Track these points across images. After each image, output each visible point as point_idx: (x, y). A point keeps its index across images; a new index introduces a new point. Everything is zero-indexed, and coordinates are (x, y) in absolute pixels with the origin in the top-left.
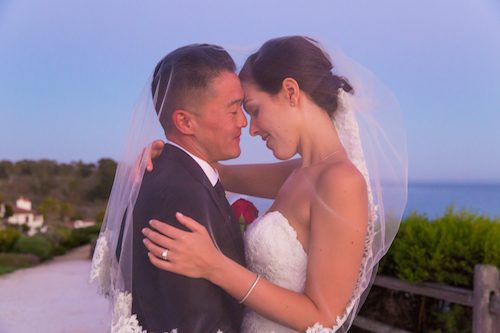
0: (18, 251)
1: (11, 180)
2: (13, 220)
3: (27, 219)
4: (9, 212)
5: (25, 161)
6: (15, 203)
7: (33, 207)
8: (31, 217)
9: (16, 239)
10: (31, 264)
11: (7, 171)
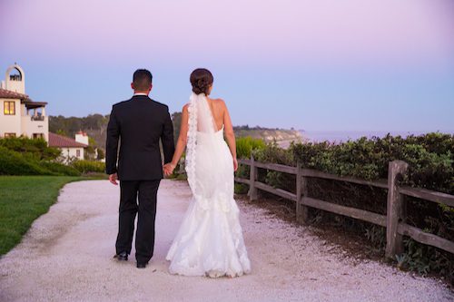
11: (99, 123)
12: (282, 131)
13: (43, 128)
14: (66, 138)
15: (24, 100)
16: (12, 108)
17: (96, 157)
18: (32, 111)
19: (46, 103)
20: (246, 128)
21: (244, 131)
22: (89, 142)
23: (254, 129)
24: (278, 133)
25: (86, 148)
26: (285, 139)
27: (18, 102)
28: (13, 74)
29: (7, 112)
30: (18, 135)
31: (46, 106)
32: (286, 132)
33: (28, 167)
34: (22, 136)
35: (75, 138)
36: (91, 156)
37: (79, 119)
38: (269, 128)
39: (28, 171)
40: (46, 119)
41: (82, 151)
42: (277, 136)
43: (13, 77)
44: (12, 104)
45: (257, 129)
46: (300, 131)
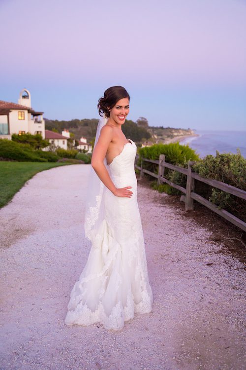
0: (77, 159)
1: (79, 128)
2: (79, 147)
3: (85, 147)
4: (77, 144)
5: (85, 119)
6: (80, 140)
7: (87, 142)
8: (87, 146)
9: (76, 154)
10: (80, 163)
11: (77, 124)
12: (183, 130)
13: (41, 128)
14: (56, 133)
15: (29, 111)
16: (23, 116)
17: (74, 145)
18: (35, 117)
19: (43, 113)
20: (162, 128)
21: (161, 130)
22: (70, 136)
23: (167, 129)
24: (180, 131)
25: (69, 140)
26: (184, 135)
27: (26, 112)
28: (24, 95)
29: (20, 118)
30: (26, 133)
31: (43, 114)
32: (185, 130)
33: (24, 155)
34: (28, 133)
35: (61, 133)
36: (71, 144)
37: (67, 122)
38: (176, 128)
39: (24, 157)
40: (43, 122)
41: (66, 141)
42: (180, 133)
43: (24, 97)
44: (23, 113)
45: (168, 128)
46: (194, 130)
